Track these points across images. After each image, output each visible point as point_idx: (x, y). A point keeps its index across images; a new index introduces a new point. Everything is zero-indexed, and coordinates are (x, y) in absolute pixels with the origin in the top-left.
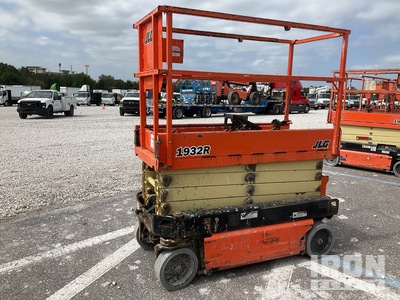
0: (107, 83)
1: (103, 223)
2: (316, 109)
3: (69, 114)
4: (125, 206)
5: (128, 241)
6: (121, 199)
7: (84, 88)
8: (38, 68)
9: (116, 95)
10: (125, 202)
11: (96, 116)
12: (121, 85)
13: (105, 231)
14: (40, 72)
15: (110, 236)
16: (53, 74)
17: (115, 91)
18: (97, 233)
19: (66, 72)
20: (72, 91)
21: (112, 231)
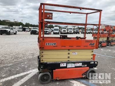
0: (28, 25)
1: (16, 70)
2: (87, 34)
3: (15, 34)
4: (25, 64)
5: (24, 77)
6: (24, 62)
7: (21, 26)
8: (8, 20)
9: (30, 29)
10: (26, 63)
11: (23, 34)
12: (32, 26)
13: (16, 74)
14: (8, 21)
15: (18, 76)
16: (12, 22)
17: (30, 27)
18: (14, 75)
19: (16, 22)
20: (17, 27)
21: (19, 73)
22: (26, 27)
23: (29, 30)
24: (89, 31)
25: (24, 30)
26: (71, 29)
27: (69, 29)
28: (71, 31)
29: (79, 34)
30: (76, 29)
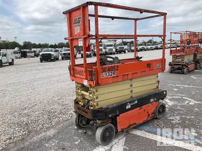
22: (25, 50)
23: (33, 54)
24: (140, 47)
25: (24, 55)
26: (111, 45)
27: (108, 46)
28: (112, 49)
29: (125, 53)
30: (119, 45)
